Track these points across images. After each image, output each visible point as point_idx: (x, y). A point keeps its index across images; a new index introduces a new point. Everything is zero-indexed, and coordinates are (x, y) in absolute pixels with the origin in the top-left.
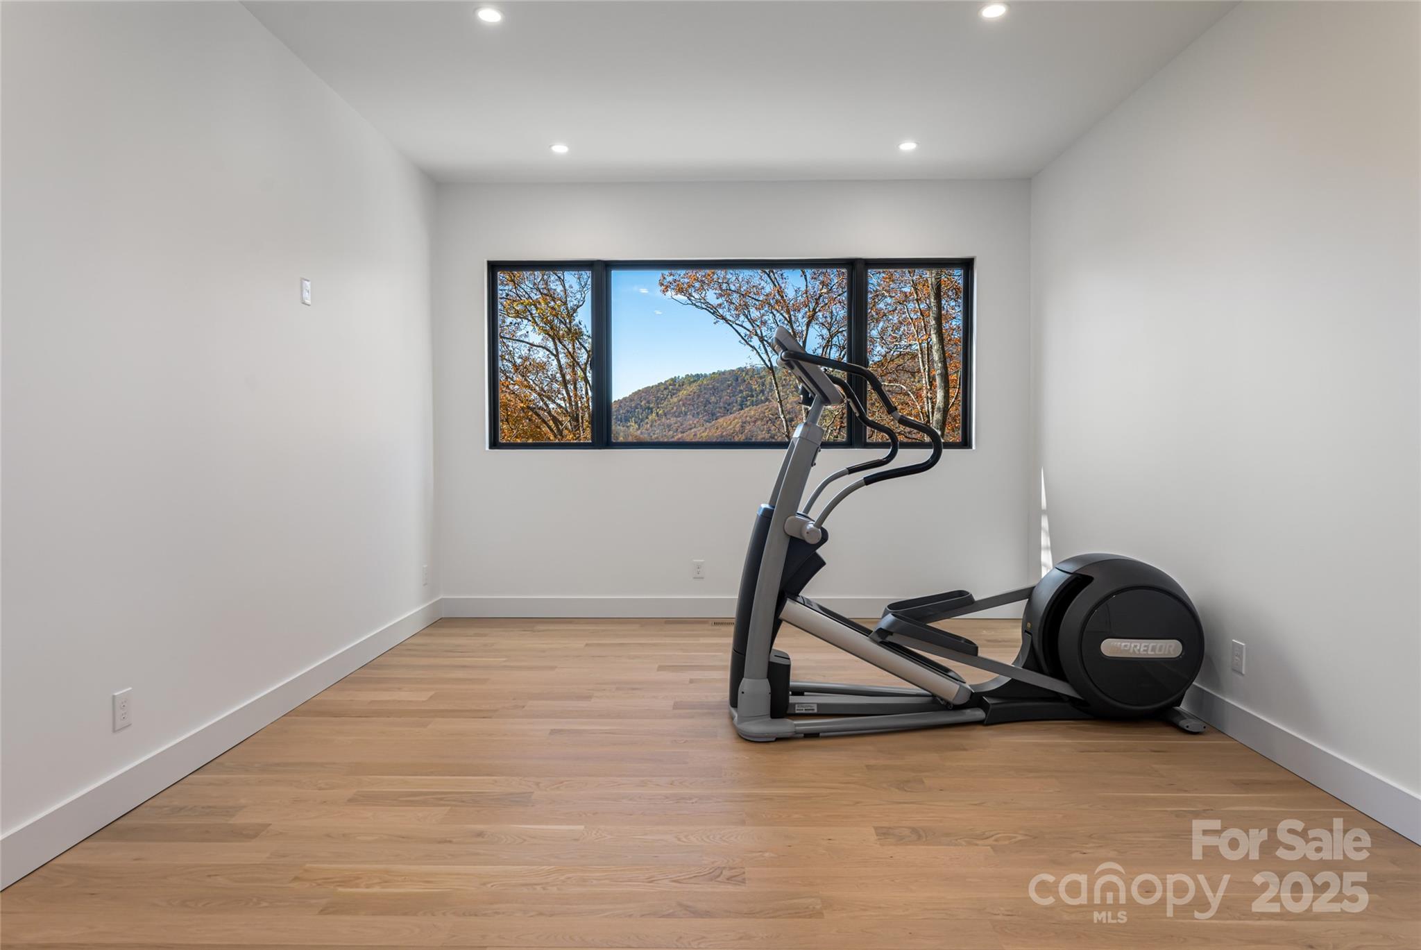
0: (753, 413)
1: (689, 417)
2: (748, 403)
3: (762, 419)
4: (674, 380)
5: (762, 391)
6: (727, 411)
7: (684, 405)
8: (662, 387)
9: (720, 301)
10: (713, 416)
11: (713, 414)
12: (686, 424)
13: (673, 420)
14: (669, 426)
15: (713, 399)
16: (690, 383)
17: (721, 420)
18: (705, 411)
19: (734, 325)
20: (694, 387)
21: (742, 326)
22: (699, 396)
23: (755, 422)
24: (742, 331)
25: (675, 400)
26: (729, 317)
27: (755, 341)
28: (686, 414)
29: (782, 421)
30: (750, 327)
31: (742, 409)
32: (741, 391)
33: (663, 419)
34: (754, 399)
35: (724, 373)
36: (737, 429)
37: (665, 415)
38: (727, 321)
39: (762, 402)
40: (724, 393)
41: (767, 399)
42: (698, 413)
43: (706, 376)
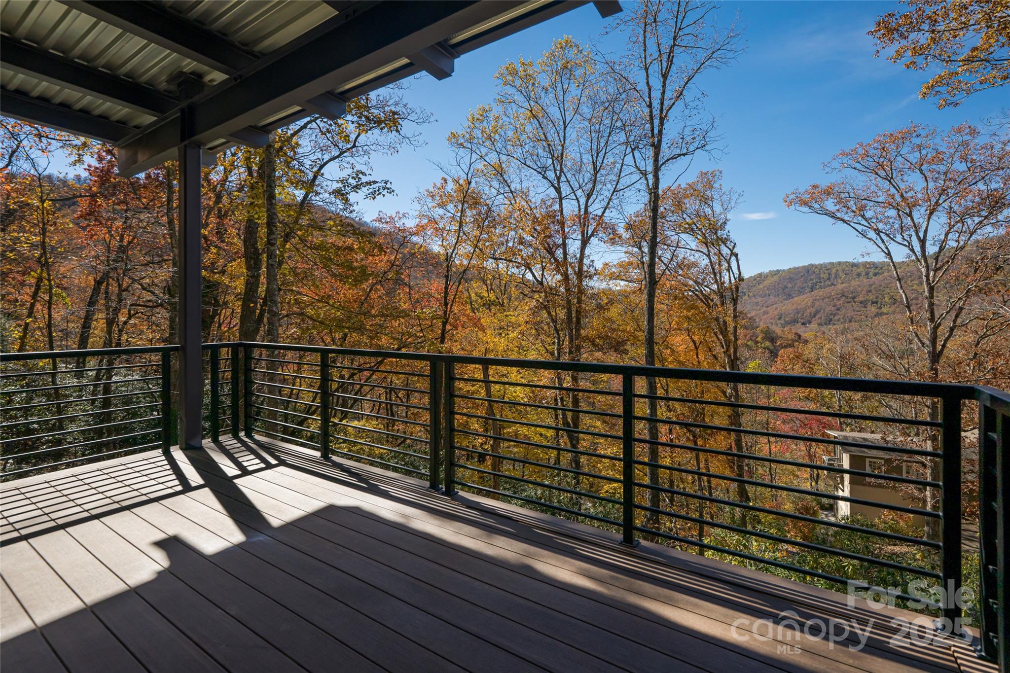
0: (821, 293)
1: (772, 297)
2: (817, 287)
3: (829, 297)
4: (760, 275)
5: (829, 279)
6: (801, 292)
7: (768, 289)
8: (752, 279)
9: (837, 207)
10: (789, 296)
11: (789, 295)
12: (769, 302)
13: (760, 299)
14: (757, 303)
15: (789, 285)
16: (772, 276)
17: (796, 299)
18: (783, 293)
19: (851, 224)
20: (776, 278)
21: (860, 224)
22: (779, 284)
23: (823, 299)
24: (859, 228)
25: (761, 286)
26: (846, 218)
27: (872, 234)
28: (769, 295)
29: (901, 295)
30: (866, 224)
31: (812, 291)
32: (812, 279)
33: (753, 299)
34: (822, 284)
35: (798, 268)
36: (809, 305)
37: (754, 296)
38: (844, 221)
39: (829, 286)
40: (798, 281)
41: (833, 284)
42: (778, 295)
43: (784, 270)
